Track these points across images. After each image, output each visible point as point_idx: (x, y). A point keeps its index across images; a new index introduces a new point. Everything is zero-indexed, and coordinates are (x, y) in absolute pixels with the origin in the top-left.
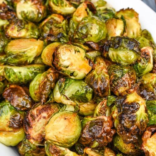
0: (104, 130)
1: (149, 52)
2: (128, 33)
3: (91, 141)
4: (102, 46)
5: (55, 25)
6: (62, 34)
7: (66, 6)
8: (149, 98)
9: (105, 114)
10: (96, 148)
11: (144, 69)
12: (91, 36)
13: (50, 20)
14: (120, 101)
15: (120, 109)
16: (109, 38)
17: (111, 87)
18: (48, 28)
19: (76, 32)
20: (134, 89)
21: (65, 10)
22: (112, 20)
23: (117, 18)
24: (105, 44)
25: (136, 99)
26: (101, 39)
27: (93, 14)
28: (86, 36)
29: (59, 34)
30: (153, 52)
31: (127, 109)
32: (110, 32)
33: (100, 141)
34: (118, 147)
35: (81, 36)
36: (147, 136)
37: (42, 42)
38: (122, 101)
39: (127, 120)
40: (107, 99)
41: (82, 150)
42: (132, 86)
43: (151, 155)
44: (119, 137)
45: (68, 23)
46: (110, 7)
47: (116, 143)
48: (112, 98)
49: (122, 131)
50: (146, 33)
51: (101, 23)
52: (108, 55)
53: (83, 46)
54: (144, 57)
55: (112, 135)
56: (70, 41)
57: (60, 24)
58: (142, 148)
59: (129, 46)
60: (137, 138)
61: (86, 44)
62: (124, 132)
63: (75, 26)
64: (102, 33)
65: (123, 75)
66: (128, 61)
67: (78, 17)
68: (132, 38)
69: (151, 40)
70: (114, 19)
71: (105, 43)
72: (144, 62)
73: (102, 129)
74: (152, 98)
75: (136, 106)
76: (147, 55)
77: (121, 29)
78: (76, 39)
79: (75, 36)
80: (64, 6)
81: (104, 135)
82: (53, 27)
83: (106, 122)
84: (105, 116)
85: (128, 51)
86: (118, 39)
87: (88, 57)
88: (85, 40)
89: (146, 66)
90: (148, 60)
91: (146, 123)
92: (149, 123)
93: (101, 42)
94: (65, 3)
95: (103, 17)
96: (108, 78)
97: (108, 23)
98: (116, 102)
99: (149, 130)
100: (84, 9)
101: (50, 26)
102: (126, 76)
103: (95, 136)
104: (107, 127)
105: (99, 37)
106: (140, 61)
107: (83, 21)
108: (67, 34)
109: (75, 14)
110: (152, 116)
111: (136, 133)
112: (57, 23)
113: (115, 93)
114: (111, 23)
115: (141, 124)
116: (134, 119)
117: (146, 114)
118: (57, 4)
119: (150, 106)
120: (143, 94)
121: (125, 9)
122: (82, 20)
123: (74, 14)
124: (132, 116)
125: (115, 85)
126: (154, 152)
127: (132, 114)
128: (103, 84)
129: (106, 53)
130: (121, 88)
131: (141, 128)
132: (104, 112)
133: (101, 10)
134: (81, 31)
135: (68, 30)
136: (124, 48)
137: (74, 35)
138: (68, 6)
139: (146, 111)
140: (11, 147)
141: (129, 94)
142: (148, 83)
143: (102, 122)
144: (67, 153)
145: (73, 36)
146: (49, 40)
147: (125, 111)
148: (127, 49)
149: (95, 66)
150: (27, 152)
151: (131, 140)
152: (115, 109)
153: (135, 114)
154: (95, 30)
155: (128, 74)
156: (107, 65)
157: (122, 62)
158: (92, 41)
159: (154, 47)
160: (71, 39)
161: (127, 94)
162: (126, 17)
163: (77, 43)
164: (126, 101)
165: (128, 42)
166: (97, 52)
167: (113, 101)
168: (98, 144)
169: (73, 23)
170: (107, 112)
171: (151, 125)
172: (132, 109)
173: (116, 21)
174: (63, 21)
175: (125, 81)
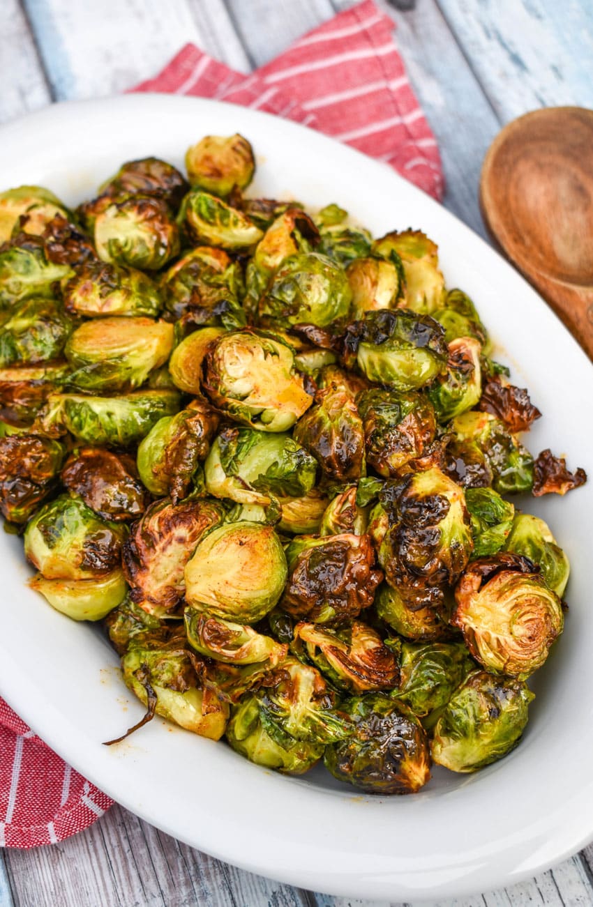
0: (352, 574)
1: (470, 352)
2: (410, 298)
3: (315, 606)
4: (339, 336)
5: (205, 278)
6: (228, 304)
7: (235, 223)
8: (473, 481)
9: (353, 528)
10: (329, 624)
11: (457, 400)
12: (309, 309)
13: (192, 266)
14: (395, 492)
15: (395, 515)
16: (359, 315)
17: (367, 453)
18: (188, 287)
19: (266, 298)
20: (430, 457)
21: (233, 236)
22: (365, 262)
23: (380, 259)
24: (347, 332)
25: (438, 487)
26: (336, 317)
27: (310, 247)
28: (294, 309)
29: (219, 303)
30: (481, 354)
31: (412, 514)
32: (359, 296)
33: (339, 605)
34: (390, 620)
35: (281, 309)
36: (469, 588)
37: (170, 326)
38: (399, 492)
39: (414, 544)
40: (357, 487)
41: (288, 629)
42: (427, 448)
43: (482, 640)
44: (393, 591)
45: (243, 274)
46: (357, 228)
47: (383, 608)
48: (370, 484)
49: (401, 575)
50: (459, 298)
51: (334, 274)
52: (356, 361)
53: (284, 337)
54: (456, 368)
55: (373, 588)
56: (249, 324)
57: (220, 277)
58: (458, 622)
59: (415, 338)
60: (442, 594)
61: (293, 332)
62: (406, 578)
63: (261, 280)
64: (339, 301)
65: (399, 419)
66: (413, 379)
67: (269, 255)
68: (423, 314)
69: (472, 320)
70: (370, 260)
71: (349, 329)
72: (456, 381)
73: (345, 572)
74: (479, 481)
75: (440, 505)
76: (466, 362)
77: (391, 290)
78: (267, 316)
79: (263, 309)
80: (231, 224)
81: (351, 587)
82: (199, 283)
83: (355, 551)
84: (353, 533)
85: (413, 351)
86: (384, 316)
87: (301, 369)
88: (293, 320)
89: (463, 393)
90: (467, 375)
91: (467, 552)
92: (474, 551)
93: (337, 326)
94: (232, 217)
95: (339, 253)
96: (361, 428)
97: (353, 271)
98: (384, 494)
99: (474, 572)
100: (286, 234)
101: (192, 283)
102: (410, 421)
103: (324, 590)
104: (358, 564)
105: (332, 311)
106: (446, 378)
107: (285, 269)
108: (241, 304)
109: (262, 248)
110: (482, 532)
111: (439, 581)
112: (212, 271)
113: (378, 471)
114: (361, 272)
115: (453, 556)
116: (433, 543)
117: (467, 527)
118: (211, 220)
119: (477, 506)
120: (455, 470)
121: (399, 233)
122: (282, 265)
123: (259, 247)
124: (428, 532)
125: (377, 445)
126: (490, 632)
127: (428, 528)
128: (345, 444)
129: (351, 356)
130: (397, 454)
131: (452, 566)
132: (351, 524)
133: (334, 235)
134: (281, 295)
135: (243, 291)
136: (402, 342)
137: (260, 306)
138: (240, 224)
139: (467, 519)
140: (87, 623)
141: (420, 472)
142: (469, 440)
143: (346, 550)
144: (248, 640)
145: (258, 309)
146: (189, 320)
147: (409, 519)
148: (411, 345)
149: (322, 393)
150: (133, 638)
151: (425, 600)
152: (379, 514)
153: (436, 528)
154: (320, 294)
155: (415, 415)
156: (353, 390)
157: (395, 382)
158: (312, 324)
159: (483, 339)
160: (251, 318)
161: (413, 471)
162: (404, 255)
163: (268, 328)
164: (412, 493)
165: (413, 327)
166: (324, 353)
167: (374, 491)
168: (334, 613)
169: (255, 274)
170: (358, 523)
171: (480, 557)
172: (428, 514)
173: (377, 266)
174: (228, 266)
175: (405, 436)
